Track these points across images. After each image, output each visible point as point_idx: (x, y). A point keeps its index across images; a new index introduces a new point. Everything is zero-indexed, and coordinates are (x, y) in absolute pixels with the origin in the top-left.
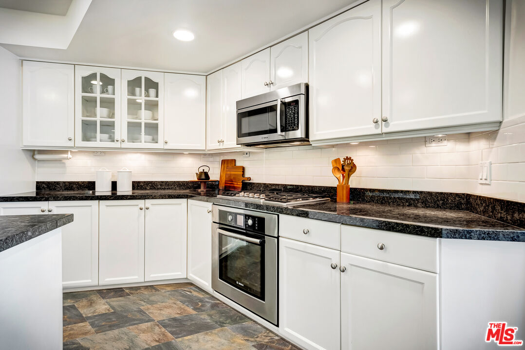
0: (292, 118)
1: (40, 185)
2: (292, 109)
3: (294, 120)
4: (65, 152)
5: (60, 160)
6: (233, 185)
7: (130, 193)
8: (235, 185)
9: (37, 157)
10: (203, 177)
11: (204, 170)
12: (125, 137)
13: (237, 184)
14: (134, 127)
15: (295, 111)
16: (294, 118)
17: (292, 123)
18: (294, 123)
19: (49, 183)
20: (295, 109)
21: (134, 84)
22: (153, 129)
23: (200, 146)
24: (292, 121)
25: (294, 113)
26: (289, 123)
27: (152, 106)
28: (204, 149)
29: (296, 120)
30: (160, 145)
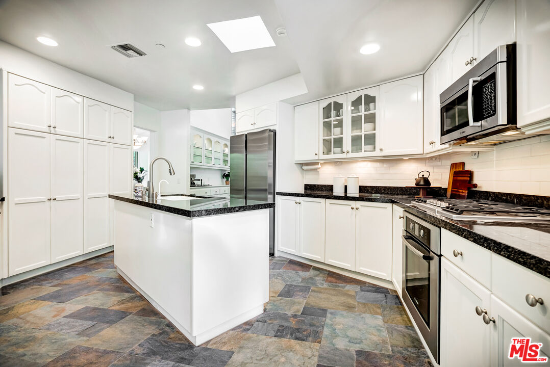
0: (488, 100)
1: (307, 187)
2: (488, 87)
3: (491, 102)
4: (317, 164)
5: (315, 170)
6: (458, 193)
7: (357, 195)
8: (461, 193)
9: (304, 168)
10: (422, 183)
11: (423, 176)
12: (350, 149)
13: (462, 192)
14: (356, 140)
15: (491, 89)
16: (491, 99)
17: (488, 107)
18: (491, 106)
19: (310, 185)
20: (491, 86)
21: (356, 103)
22: (371, 139)
23: (417, 150)
24: (488, 104)
25: (491, 93)
26: (486, 108)
27: (371, 119)
28: (422, 153)
29: (493, 101)
30: (377, 153)
